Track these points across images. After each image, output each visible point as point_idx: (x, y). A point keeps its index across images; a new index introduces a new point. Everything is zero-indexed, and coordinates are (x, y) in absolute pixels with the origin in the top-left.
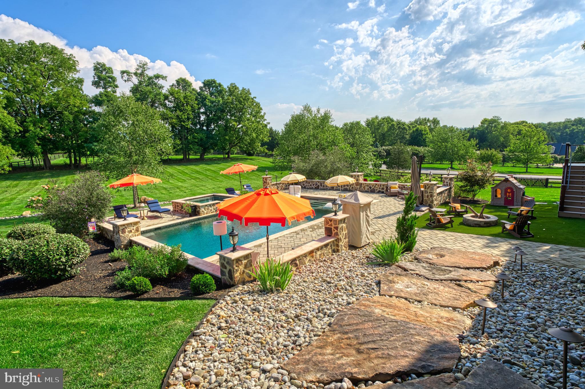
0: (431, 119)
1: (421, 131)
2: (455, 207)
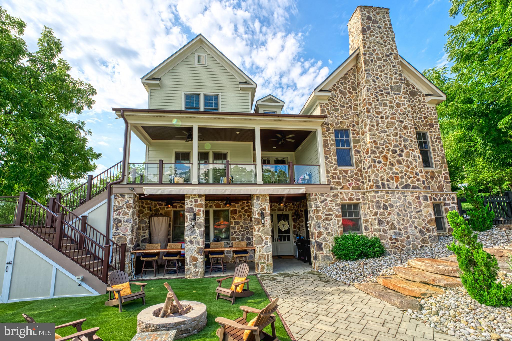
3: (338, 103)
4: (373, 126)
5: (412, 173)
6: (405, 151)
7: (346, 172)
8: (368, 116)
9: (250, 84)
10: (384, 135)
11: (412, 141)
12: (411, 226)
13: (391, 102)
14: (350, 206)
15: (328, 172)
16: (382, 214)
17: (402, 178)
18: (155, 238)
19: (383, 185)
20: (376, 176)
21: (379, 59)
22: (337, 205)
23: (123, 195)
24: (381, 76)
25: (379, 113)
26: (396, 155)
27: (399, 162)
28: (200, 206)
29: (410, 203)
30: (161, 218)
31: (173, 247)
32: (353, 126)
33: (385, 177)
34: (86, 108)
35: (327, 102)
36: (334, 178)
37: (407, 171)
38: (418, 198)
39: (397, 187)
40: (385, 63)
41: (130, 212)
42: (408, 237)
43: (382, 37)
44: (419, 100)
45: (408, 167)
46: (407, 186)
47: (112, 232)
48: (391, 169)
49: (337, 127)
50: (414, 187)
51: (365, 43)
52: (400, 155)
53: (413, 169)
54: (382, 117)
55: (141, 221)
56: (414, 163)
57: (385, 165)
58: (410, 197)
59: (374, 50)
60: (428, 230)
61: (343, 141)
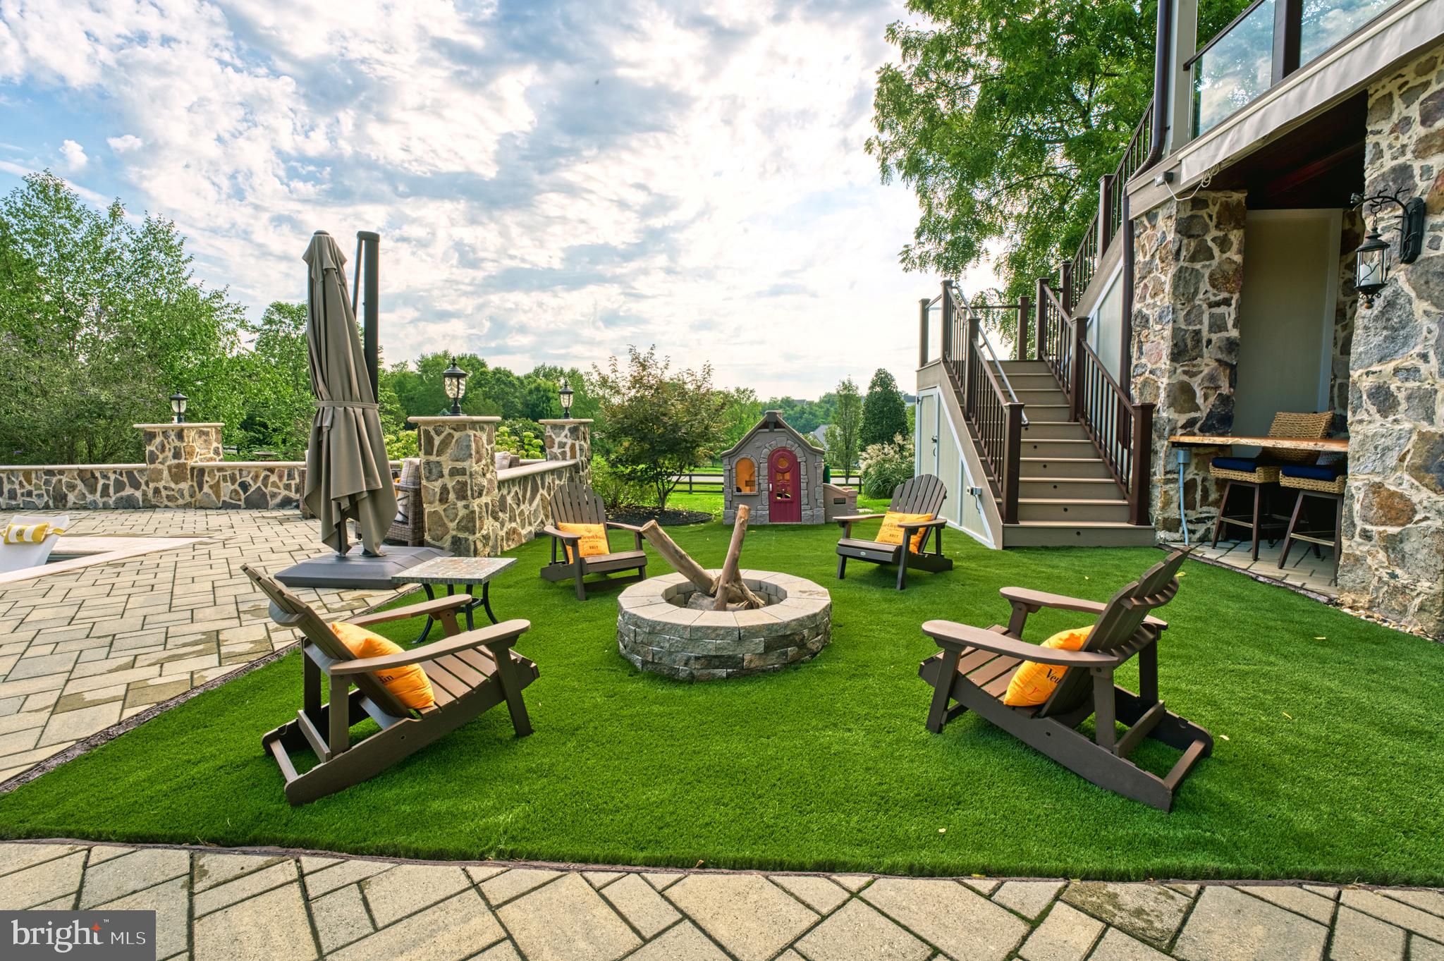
0: (567, 370)
1: (545, 391)
2: (574, 542)
23: (1153, 217)
41: (1168, 278)
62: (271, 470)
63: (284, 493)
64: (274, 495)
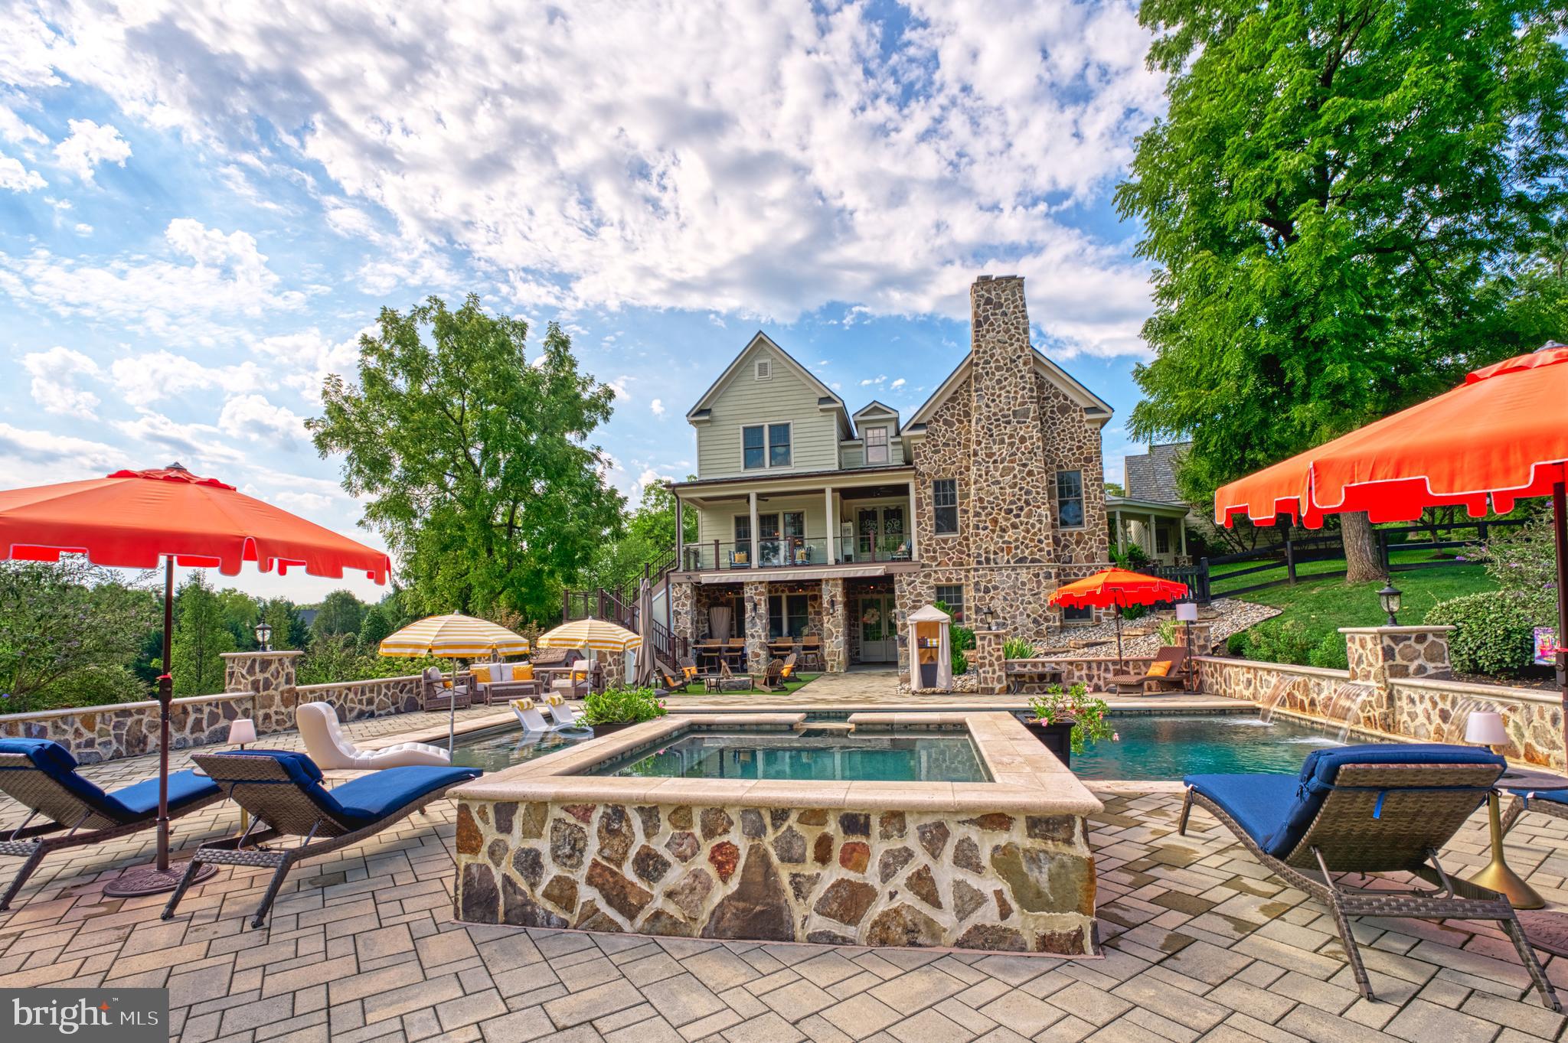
3: (941, 440)
4: (980, 476)
5: (1032, 540)
6: (1026, 510)
7: (945, 541)
8: (975, 462)
9: (834, 402)
10: (996, 489)
11: (1038, 493)
12: (1021, 614)
13: (1011, 436)
14: (949, 588)
15: (920, 543)
16: (981, 599)
17: (1017, 548)
18: (716, 633)
19: (988, 560)
20: (979, 547)
21: (998, 369)
22: (929, 588)
23: (680, 584)
24: (999, 396)
25: (990, 455)
26: (1011, 516)
27: (1014, 526)
28: (761, 594)
29: (1024, 584)
30: (720, 609)
31: (735, 643)
32: (961, 473)
33: (992, 548)
34: (600, 422)
35: (924, 441)
36: (927, 551)
37: (1025, 538)
38: (1037, 575)
39: (1008, 562)
40: (1007, 375)
41: (688, 603)
42: (1016, 629)
43: (1007, 331)
44: (1073, 420)
45: (1028, 531)
46: (1022, 560)
47: (673, 625)
48: (1002, 537)
49: (936, 478)
50: (1033, 561)
51: (979, 346)
52: (1017, 516)
53: (1035, 534)
54: (995, 462)
55: (699, 613)
56: (1038, 526)
57: (993, 531)
58: (1024, 575)
59: (992, 356)
60: (1047, 619)
61: (945, 496)
62: (349, 689)
63: (359, 707)
64: (351, 710)
